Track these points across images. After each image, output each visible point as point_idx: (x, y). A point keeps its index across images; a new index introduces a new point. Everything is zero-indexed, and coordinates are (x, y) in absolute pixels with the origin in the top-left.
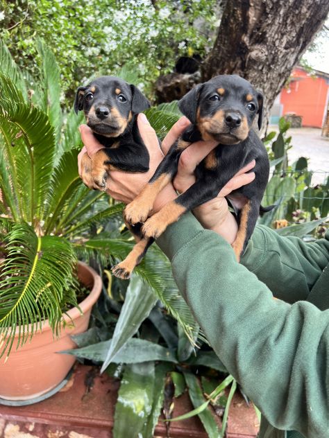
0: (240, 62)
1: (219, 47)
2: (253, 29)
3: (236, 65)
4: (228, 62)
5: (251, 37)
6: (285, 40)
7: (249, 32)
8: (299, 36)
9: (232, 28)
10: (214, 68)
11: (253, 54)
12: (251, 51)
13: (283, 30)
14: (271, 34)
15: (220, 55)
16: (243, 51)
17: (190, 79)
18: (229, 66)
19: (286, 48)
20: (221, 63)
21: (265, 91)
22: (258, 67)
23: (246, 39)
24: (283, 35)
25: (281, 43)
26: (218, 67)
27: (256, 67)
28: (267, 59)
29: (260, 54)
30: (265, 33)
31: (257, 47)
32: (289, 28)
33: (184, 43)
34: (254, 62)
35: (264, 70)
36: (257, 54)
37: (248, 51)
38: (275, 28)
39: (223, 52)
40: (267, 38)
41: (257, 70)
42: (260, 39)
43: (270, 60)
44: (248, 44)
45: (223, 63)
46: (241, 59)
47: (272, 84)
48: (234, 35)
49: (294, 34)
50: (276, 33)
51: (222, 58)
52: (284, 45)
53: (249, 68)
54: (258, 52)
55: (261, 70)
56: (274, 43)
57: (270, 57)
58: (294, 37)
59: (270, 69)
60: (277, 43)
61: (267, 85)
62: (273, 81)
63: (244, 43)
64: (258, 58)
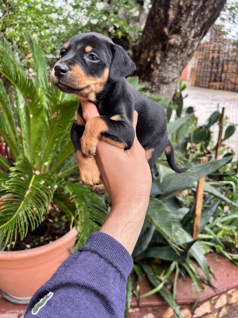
0: (161, 46)
1: (147, 35)
2: (172, 24)
3: (158, 48)
4: (153, 45)
5: (170, 29)
6: (193, 32)
7: (169, 25)
8: (202, 29)
9: (156, 23)
10: (143, 49)
11: (172, 41)
12: (170, 39)
13: (193, 26)
14: (184, 27)
15: (148, 40)
16: (163, 38)
18: (154, 49)
19: (193, 37)
20: (148, 46)
21: (179, 66)
22: (175, 49)
23: (166, 30)
24: (192, 28)
25: (190, 34)
26: (146, 48)
27: (173, 50)
28: (181, 45)
29: (177, 42)
30: (180, 27)
31: (175, 36)
32: (196, 24)
33: (113, 27)
34: (173, 46)
35: (179, 52)
36: (174, 41)
37: (168, 39)
38: (187, 24)
39: (150, 39)
40: (181, 31)
41: (174, 52)
42: (177, 31)
43: (183, 45)
44: (167, 33)
45: (150, 46)
46: (162, 44)
47: (183, 61)
48: (158, 27)
49: (199, 28)
50: (188, 27)
51: (149, 42)
52: (192, 35)
53: (168, 50)
54: (175, 40)
55: (177, 53)
56: (186, 34)
57: (183, 44)
58: (198, 30)
59: (182, 51)
60: (188, 34)
61: (180, 62)
62: (183, 59)
63: (165, 33)
64: (175, 44)
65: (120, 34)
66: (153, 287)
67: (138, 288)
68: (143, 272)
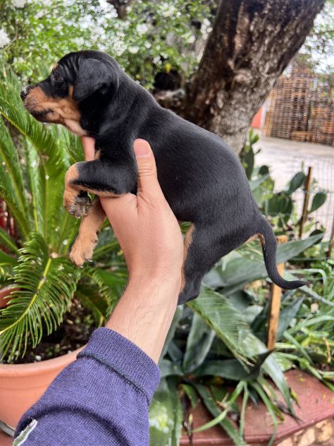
0: (224, 84)
1: (205, 70)
2: (239, 54)
3: (220, 86)
4: (214, 82)
5: (236, 62)
6: (267, 67)
7: (235, 57)
8: (279, 63)
9: (218, 53)
10: (200, 88)
11: (239, 78)
12: (236, 74)
13: (267, 58)
14: (256, 60)
15: (206, 76)
16: (227, 74)
17: (174, 96)
18: (214, 87)
19: (268, 73)
20: (207, 84)
21: (248, 111)
22: (243, 88)
23: (231, 63)
24: (266, 61)
25: (264, 69)
26: (203, 86)
27: (240, 90)
28: (251, 83)
29: (245, 79)
30: (250, 60)
31: (243, 71)
32: (272, 56)
34: (240, 85)
35: (248, 93)
36: (242, 78)
37: (234, 75)
38: (260, 55)
39: (209, 75)
40: (251, 64)
41: (242, 92)
42: (247, 65)
43: (254, 84)
44: (232, 67)
45: (209, 84)
46: (226, 81)
47: (254, 105)
48: (220, 59)
49: (276, 61)
50: (261, 59)
51: (207, 79)
52: (267, 70)
53: (234, 90)
54: (243, 76)
55: (245, 93)
56: (258, 69)
57: (254, 82)
58: (274, 64)
59: (253, 92)
60: (261, 69)
61: (249, 106)
62: (254, 102)
63: (229, 67)
64: (243, 82)
65: (168, 67)
66: (211, 417)
67: (191, 418)
68: (198, 396)
